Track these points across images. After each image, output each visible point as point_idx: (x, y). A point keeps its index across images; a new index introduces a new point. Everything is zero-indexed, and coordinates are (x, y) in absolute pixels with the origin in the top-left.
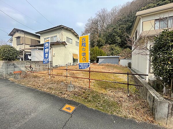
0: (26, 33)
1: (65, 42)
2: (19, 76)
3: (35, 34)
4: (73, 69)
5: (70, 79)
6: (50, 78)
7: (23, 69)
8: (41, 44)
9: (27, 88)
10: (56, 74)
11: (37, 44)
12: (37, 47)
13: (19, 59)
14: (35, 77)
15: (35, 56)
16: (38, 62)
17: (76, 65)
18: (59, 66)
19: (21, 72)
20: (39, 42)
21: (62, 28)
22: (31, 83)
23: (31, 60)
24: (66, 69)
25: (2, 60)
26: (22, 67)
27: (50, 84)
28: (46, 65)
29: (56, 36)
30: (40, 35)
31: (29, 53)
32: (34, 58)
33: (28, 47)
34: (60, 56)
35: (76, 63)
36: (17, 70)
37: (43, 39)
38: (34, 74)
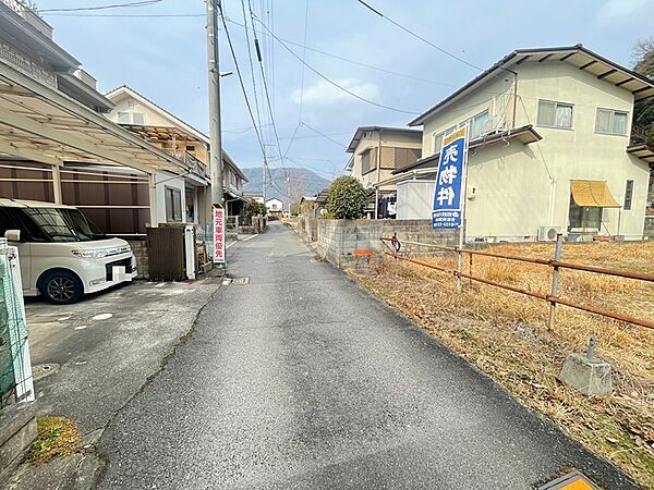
0: (386, 134)
1: (529, 128)
2: (366, 265)
3: (408, 128)
4: (577, 263)
5: (570, 316)
6: (459, 287)
7: (376, 244)
8: (424, 157)
9: (386, 308)
10: (483, 278)
11: (411, 163)
12: (415, 171)
13: (366, 214)
14: (407, 275)
15: (406, 204)
16: (416, 223)
17: (589, 238)
18: (491, 241)
19: (369, 255)
20: (418, 152)
21: (518, 63)
22: (395, 293)
23: (394, 217)
24: (549, 263)
25: (335, 217)
26: (374, 238)
27: (463, 316)
28: (441, 237)
29: (486, 113)
30: (421, 128)
31: (390, 196)
32: (404, 208)
33: (387, 175)
34: (497, 197)
35: (589, 230)
36: (362, 245)
37: (434, 138)
38: (404, 264)
